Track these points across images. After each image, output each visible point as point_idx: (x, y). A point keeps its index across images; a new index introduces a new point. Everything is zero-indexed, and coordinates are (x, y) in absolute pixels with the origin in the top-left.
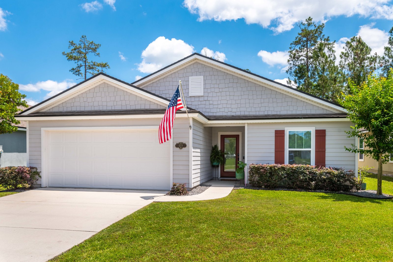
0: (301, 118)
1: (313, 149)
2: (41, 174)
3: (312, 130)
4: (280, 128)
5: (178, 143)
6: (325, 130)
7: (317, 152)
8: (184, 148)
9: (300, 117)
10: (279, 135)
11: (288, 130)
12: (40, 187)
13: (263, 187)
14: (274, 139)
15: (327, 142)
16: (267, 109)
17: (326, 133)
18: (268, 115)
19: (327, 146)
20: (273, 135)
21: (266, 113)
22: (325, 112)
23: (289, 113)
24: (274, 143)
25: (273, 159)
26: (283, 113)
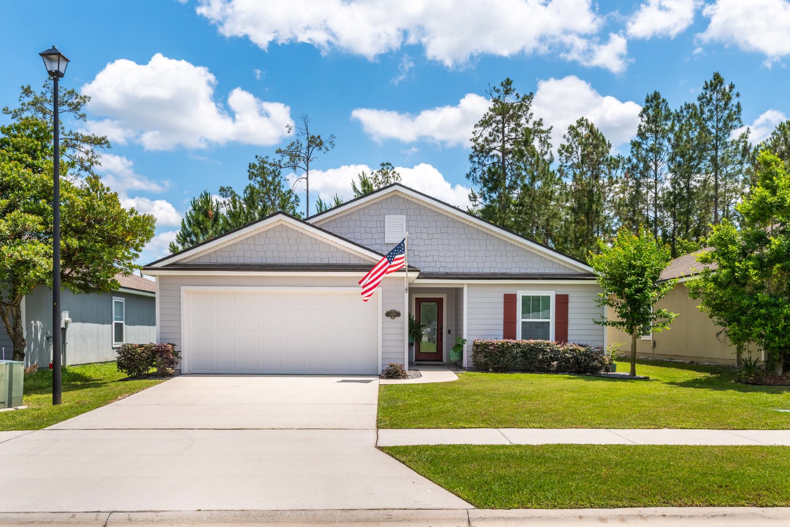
0: (539, 279)
1: (552, 320)
2: (182, 355)
3: (552, 294)
4: (510, 291)
5: (389, 311)
6: (567, 296)
7: (557, 323)
8: (397, 318)
9: (538, 277)
10: (510, 300)
11: (520, 294)
12: (179, 373)
13: (491, 370)
14: (502, 306)
15: (570, 311)
16: (494, 265)
17: (569, 299)
18: (495, 274)
19: (570, 316)
20: (502, 300)
21: (492, 271)
22: (567, 272)
23: (523, 271)
24: (503, 312)
25: (501, 333)
26: (515, 271)
